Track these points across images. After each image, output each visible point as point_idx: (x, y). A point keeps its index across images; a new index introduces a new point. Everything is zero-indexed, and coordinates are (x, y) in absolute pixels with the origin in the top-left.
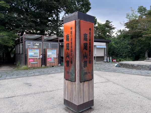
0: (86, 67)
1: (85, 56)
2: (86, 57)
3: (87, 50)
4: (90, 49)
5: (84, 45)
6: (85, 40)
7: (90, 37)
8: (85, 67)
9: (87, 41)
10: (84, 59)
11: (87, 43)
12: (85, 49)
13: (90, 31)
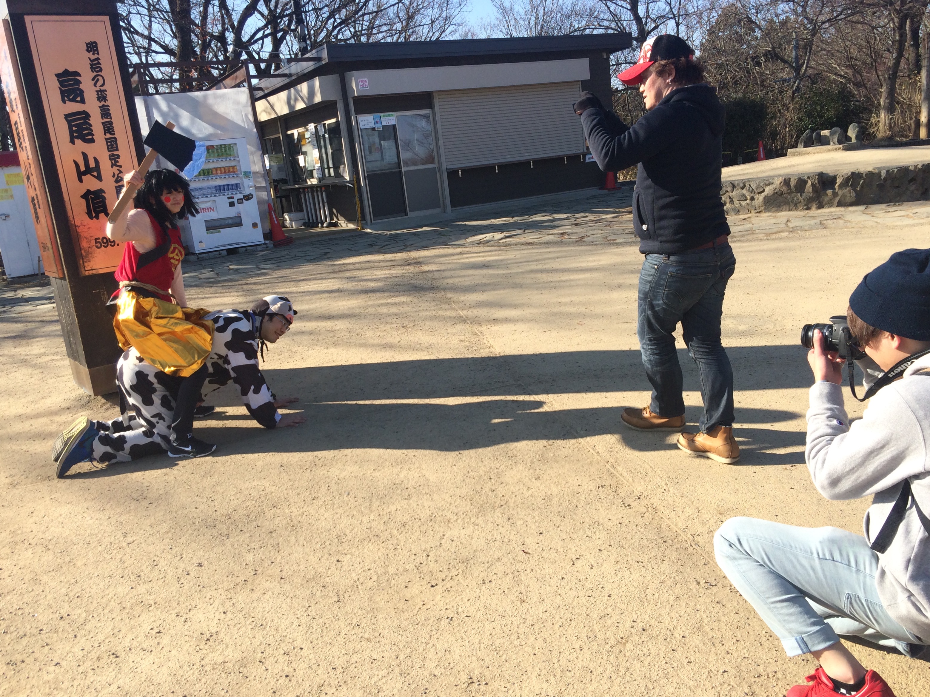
0: (102, 215)
1: (83, 168)
2: (95, 174)
3: (92, 141)
4: (108, 136)
5: (69, 123)
6: (74, 100)
7: (100, 82)
8: (97, 217)
9: (83, 101)
10: (81, 180)
11: (84, 112)
12: (78, 142)
13: (96, 56)
